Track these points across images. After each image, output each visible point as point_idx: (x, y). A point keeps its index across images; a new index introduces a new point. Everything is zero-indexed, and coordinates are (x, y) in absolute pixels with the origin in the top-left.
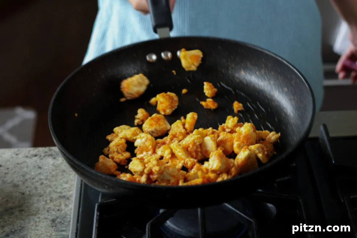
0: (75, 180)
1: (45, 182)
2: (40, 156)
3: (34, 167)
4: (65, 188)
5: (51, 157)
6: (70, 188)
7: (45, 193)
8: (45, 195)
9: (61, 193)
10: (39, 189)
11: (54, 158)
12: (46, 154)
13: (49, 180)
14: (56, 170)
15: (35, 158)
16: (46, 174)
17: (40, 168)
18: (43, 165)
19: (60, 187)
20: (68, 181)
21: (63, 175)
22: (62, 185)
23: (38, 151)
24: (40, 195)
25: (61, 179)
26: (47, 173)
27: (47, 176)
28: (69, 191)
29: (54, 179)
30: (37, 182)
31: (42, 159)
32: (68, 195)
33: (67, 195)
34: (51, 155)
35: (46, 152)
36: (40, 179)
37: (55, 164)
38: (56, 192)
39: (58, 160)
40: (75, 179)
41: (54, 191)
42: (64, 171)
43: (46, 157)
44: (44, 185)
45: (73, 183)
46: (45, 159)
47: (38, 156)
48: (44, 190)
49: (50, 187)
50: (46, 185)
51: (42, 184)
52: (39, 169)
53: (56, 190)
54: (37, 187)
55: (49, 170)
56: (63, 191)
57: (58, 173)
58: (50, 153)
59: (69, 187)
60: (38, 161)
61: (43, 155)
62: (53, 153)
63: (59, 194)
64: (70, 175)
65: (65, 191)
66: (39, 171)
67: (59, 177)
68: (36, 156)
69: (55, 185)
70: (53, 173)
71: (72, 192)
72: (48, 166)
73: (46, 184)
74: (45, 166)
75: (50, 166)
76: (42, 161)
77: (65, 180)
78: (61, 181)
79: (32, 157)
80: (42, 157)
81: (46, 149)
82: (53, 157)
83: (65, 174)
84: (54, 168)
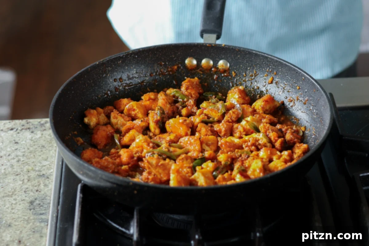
0: (55, 157)
1: (22, 159)
2: (17, 130)
3: (10, 142)
4: (45, 166)
5: (28, 130)
6: (50, 165)
7: (22, 171)
8: (22, 173)
9: (40, 171)
10: (15, 167)
12: (23, 127)
13: (26, 156)
14: (34, 145)
15: (11, 132)
16: (23, 150)
17: (17, 143)
18: (19, 140)
19: (39, 164)
20: (47, 158)
21: (42, 151)
22: (41, 163)
23: (14, 124)
24: (17, 173)
25: (40, 156)
26: (24, 148)
27: (24, 152)
28: (49, 169)
29: (32, 155)
30: (14, 158)
31: (18, 133)
32: (48, 174)
33: (46, 173)
34: (29, 128)
35: (23, 125)
36: (17, 156)
37: (33, 139)
38: (35, 170)
39: (36, 134)
40: (55, 155)
41: (32, 169)
42: (43, 147)
43: (23, 130)
44: (21, 162)
45: (53, 160)
46: (22, 133)
47: (15, 130)
48: (21, 168)
49: (28, 164)
51: (18, 161)
52: (15, 144)
53: (34, 168)
54: (14, 164)
55: (26, 145)
56: (42, 169)
57: (36, 148)
58: (27, 126)
59: (48, 164)
60: (15, 136)
61: (20, 129)
62: (31, 127)
63: (37, 173)
64: (50, 151)
65: (44, 170)
66: (16, 146)
67: (37, 153)
68: (12, 129)
69: (33, 162)
70: (31, 149)
71: (52, 170)
72: (25, 141)
73: (23, 161)
74: (22, 141)
75: (28, 141)
76: (18, 135)
77: (44, 156)
78: (40, 158)
79: (8, 131)
81: (24, 122)
82: (31, 131)
83: (44, 149)
84: (32, 142)
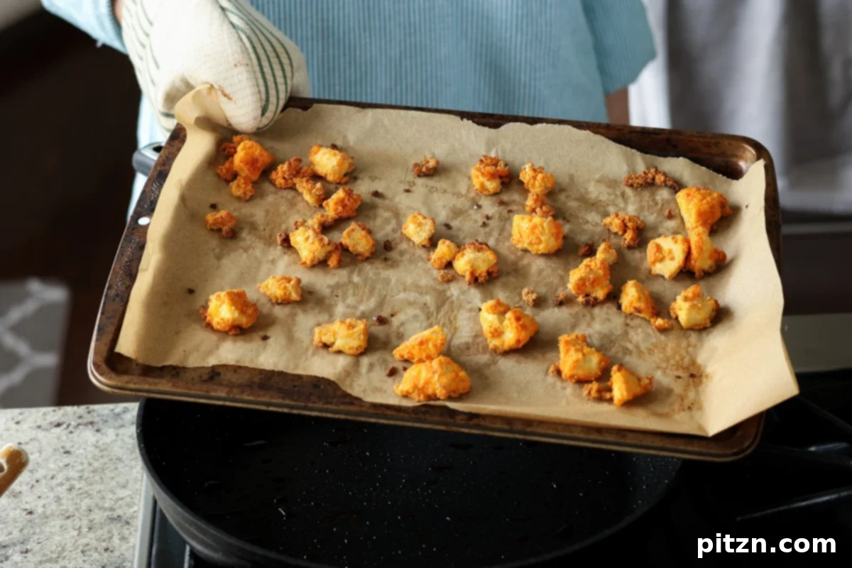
0: (142, 480)
1: (78, 486)
2: (68, 426)
3: (55, 450)
4: (122, 499)
5: (90, 427)
6: (132, 498)
7: (77, 510)
8: (77, 515)
9: (112, 509)
10: (64, 501)
11: (98, 431)
12: (80, 421)
13: (86, 480)
14: (102, 457)
15: (58, 430)
16: (80, 468)
17: (67, 452)
18: (73, 447)
19: (111, 496)
20: (127, 482)
21: (116, 469)
22: (114, 493)
23: (63, 415)
24: (68, 514)
25: (113, 478)
26: (82, 464)
27: (82, 471)
28: (129, 505)
29: (97, 478)
30: (61, 484)
31: (71, 432)
32: (128, 515)
33: (125, 514)
34: (92, 423)
35: (80, 417)
36: (68, 479)
37: (99, 444)
38: (102, 508)
39: (106, 435)
40: (142, 477)
41: (97, 505)
42: (119, 459)
43: (81, 427)
44: (75, 492)
45: (138, 486)
46: (78, 432)
47: (65, 426)
48: (76, 504)
49: (88, 495)
50: (81, 491)
51: (71, 489)
52: (65, 455)
53: (101, 504)
54: (61, 496)
55: (86, 457)
56: (116, 506)
57: (105, 464)
58: (88, 418)
59: (129, 496)
60: (64, 438)
61: (73, 423)
62: (96, 419)
63: (108, 513)
64: (132, 468)
65: (121, 506)
66: (67, 460)
67: (108, 474)
68: (59, 425)
69: (100, 492)
70: (96, 464)
71: (135, 508)
72: (85, 449)
73: (80, 489)
74: (78, 449)
75: (90, 449)
76: (71, 436)
77: (122, 480)
78: (113, 483)
79: (51, 428)
80: (71, 428)
81: (81, 410)
82: (96, 428)
83: (120, 465)
84: (97, 452)
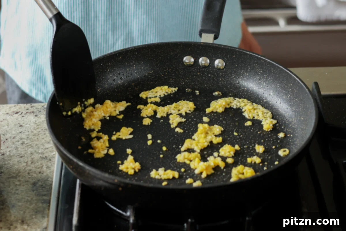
1: (26, 142)
3: (15, 125)
4: (47, 148)
5: (32, 114)
7: (26, 153)
8: (26, 156)
9: (43, 153)
10: (19, 149)
11: (36, 116)
12: (28, 111)
13: (30, 139)
14: (38, 128)
15: (16, 115)
16: (27, 133)
17: (21, 126)
18: (24, 123)
19: (42, 147)
21: (45, 134)
22: (44, 146)
23: (20, 108)
24: (21, 156)
26: (28, 131)
27: (28, 135)
28: (51, 152)
29: (36, 138)
30: (18, 141)
31: (23, 116)
33: (49, 156)
34: (33, 112)
35: (27, 109)
36: (21, 139)
37: (37, 122)
38: (38, 153)
39: (40, 118)
41: (35, 151)
43: (27, 114)
44: (25, 145)
46: (26, 116)
47: (20, 113)
48: (25, 151)
49: (31, 146)
50: (28, 144)
51: (22, 144)
53: (37, 151)
54: (18, 147)
55: (30, 128)
56: (45, 152)
57: (40, 131)
58: (31, 110)
59: (51, 147)
60: (20, 119)
61: (24, 112)
62: (35, 111)
63: (40, 155)
65: (47, 152)
66: (21, 129)
67: (41, 136)
68: (17, 113)
69: (37, 145)
70: (35, 132)
71: (54, 153)
72: (29, 124)
74: (26, 124)
75: (32, 124)
76: (23, 118)
77: (47, 139)
78: (43, 141)
79: (13, 114)
80: (23, 114)
81: (28, 106)
84: (35, 126)
